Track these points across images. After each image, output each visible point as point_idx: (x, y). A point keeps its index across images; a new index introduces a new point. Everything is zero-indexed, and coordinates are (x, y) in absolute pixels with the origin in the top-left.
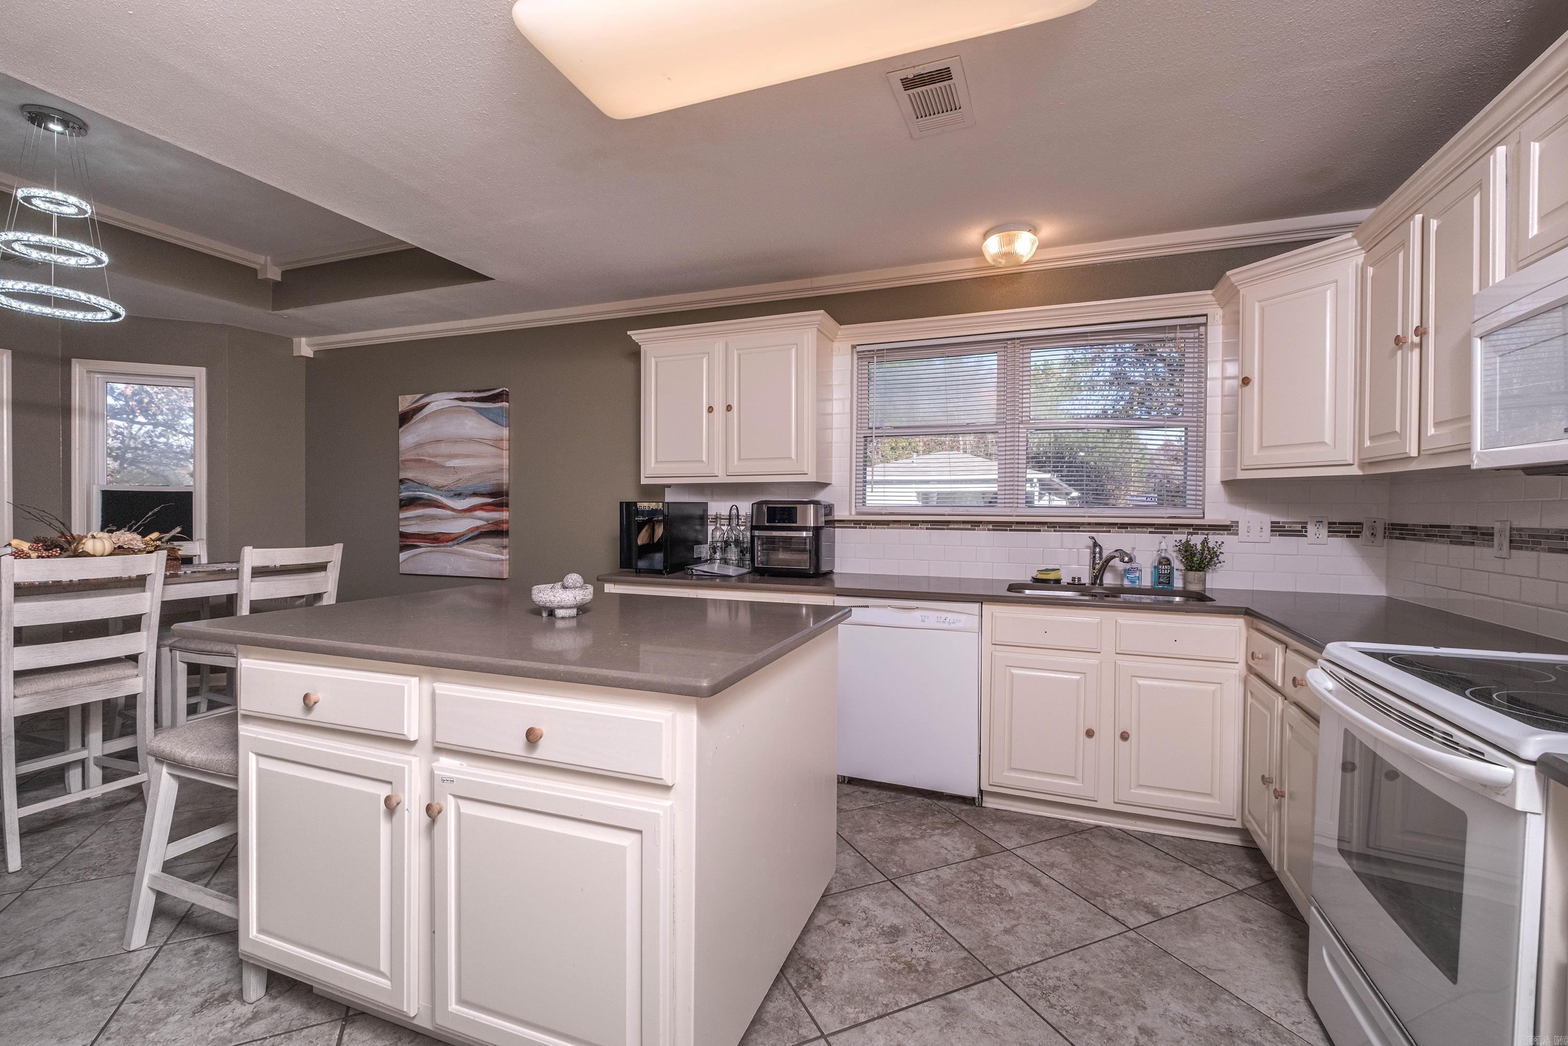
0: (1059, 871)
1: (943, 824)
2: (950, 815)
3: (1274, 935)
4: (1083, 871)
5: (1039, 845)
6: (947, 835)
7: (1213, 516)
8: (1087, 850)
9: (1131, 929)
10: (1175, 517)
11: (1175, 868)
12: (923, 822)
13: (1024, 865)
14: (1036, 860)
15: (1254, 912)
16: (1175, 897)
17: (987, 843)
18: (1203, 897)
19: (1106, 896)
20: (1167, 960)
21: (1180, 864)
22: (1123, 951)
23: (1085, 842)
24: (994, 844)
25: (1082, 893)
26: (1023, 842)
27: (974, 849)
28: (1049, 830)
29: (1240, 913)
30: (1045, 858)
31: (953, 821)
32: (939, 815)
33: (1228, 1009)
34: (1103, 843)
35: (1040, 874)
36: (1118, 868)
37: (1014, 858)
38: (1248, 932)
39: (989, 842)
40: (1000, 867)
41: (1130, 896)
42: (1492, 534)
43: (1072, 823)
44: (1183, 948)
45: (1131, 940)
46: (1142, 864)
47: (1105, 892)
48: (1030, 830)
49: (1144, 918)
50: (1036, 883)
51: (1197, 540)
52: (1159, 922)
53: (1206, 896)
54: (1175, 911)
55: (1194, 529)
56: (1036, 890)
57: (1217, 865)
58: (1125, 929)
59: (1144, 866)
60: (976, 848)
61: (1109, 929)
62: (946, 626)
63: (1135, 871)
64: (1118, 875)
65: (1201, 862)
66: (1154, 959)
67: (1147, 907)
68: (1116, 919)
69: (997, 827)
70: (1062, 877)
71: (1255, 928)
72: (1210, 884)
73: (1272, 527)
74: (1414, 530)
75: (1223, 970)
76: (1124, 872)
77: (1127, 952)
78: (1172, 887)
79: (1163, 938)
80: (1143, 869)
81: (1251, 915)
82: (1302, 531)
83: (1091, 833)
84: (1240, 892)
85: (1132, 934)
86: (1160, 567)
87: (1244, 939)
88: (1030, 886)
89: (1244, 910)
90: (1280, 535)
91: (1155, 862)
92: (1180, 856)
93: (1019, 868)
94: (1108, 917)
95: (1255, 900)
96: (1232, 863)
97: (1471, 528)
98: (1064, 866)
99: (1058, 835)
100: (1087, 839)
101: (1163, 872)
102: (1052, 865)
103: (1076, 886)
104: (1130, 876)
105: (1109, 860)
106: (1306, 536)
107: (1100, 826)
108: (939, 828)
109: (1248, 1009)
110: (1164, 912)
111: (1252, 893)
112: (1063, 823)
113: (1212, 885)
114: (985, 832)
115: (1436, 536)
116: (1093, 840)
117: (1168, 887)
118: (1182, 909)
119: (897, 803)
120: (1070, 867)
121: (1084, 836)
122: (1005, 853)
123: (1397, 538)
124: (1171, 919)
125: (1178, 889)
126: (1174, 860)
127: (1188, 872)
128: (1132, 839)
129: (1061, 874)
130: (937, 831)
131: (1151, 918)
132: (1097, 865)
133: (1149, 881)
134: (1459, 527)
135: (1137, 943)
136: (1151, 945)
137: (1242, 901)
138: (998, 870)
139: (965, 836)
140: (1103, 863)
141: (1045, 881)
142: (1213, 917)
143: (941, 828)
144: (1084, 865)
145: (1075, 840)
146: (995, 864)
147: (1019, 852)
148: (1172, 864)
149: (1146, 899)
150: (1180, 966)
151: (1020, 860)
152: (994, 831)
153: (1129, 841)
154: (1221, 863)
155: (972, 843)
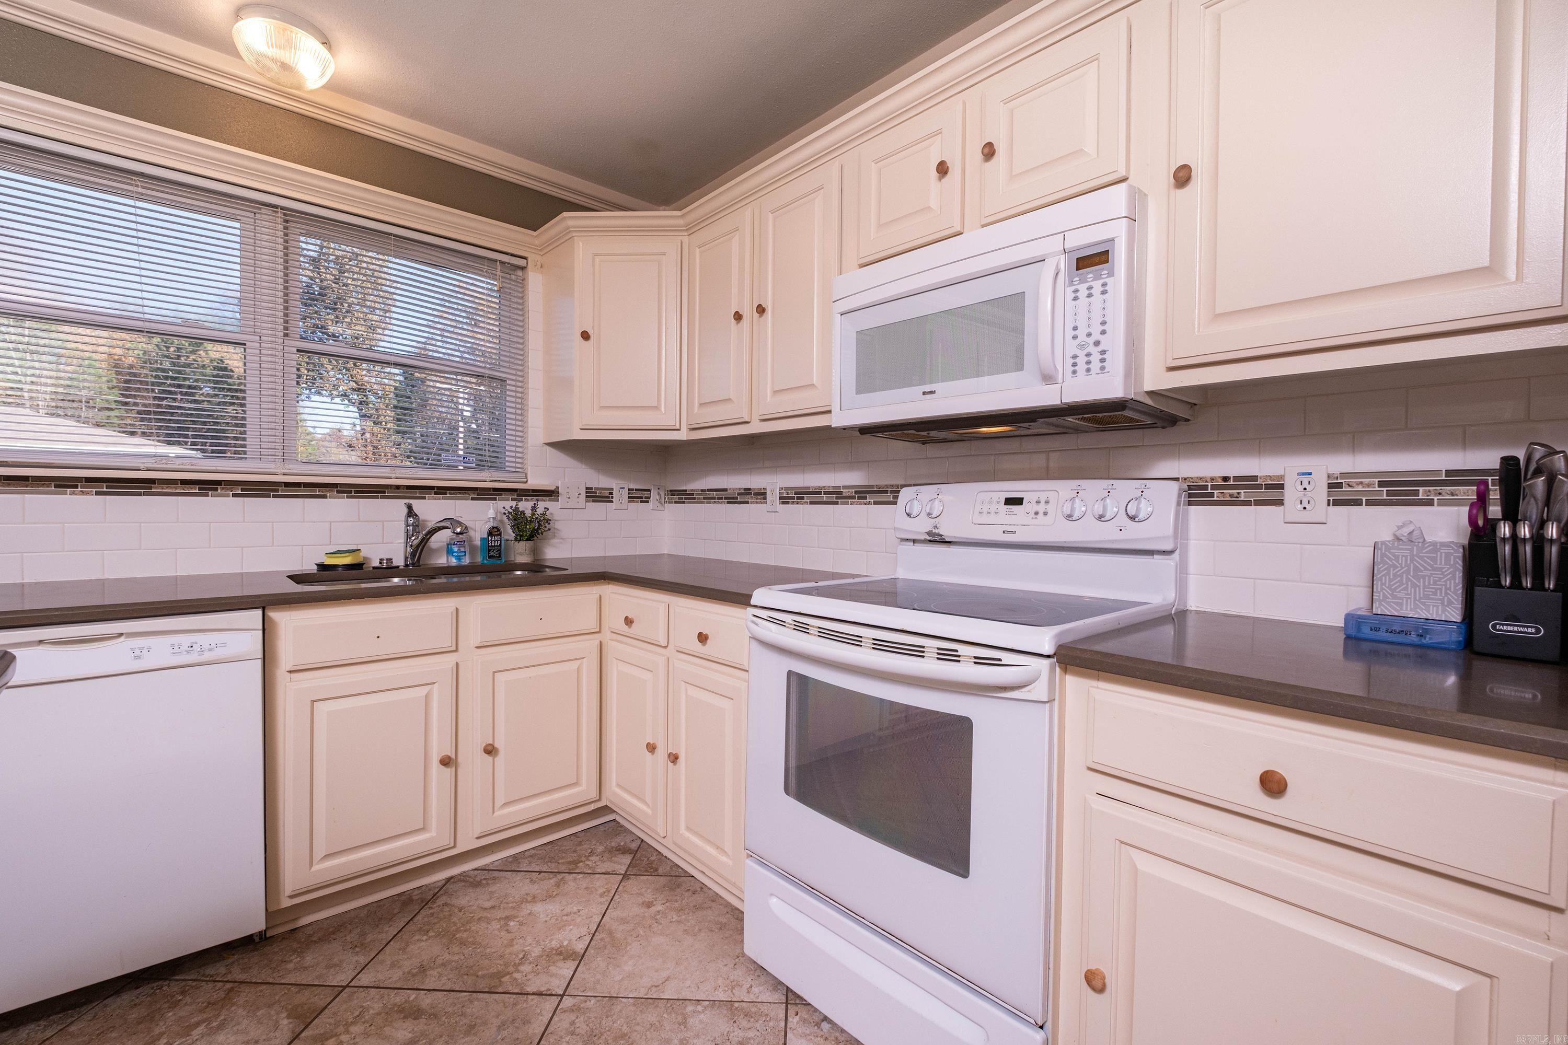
0: (435, 973)
1: (202, 1011)
2: (211, 985)
3: (677, 905)
4: (466, 951)
5: (388, 949)
6: (221, 1027)
7: (535, 481)
8: (454, 919)
9: (562, 996)
10: (499, 481)
11: (558, 885)
12: (157, 1031)
13: (382, 997)
14: (394, 977)
15: (649, 891)
16: (579, 920)
17: (303, 997)
18: (601, 903)
19: (511, 969)
20: (619, 1007)
21: (560, 876)
22: (573, 1033)
23: (446, 909)
24: (317, 990)
25: (482, 985)
26: (362, 959)
27: (286, 1022)
28: (390, 920)
29: (640, 900)
30: (407, 965)
31: (222, 994)
32: (188, 999)
33: (701, 1022)
34: (468, 898)
35: (413, 995)
36: (502, 922)
37: (362, 994)
38: (658, 917)
39: (307, 992)
40: (348, 1025)
41: (535, 950)
42: (765, 494)
43: (416, 892)
44: (622, 979)
45: (571, 1010)
46: (523, 901)
47: (506, 965)
48: (363, 935)
49: (565, 970)
50: (413, 1013)
51: (526, 506)
52: (582, 963)
53: (603, 900)
54: (588, 938)
55: (518, 495)
56: (421, 1025)
57: (590, 858)
58: (555, 1000)
59: (527, 901)
60: (288, 1017)
61: (540, 1014)
62: (194, 658)
63: (522, 914)
64: (508, 931)
65: (575, 863)
66: (607, 1017)
67: (561, 953)
68: (540, 994)
69: (309, 959)
70: (444, 979)
71: (660, 908)
72: (598, 884)
73: (587, 493)
74: (693, 494)
75: (668, 979)
76: (512, 923)
77: (577, 1031)
78: (568, 910)
79: (598, 981)
80: (529, 906)
81: (649, 897)
82: (609, 497)
83: (446, 893)
84: (626, 876)
85: (567, 1002)
86: (490, 538)
87: (660, 927)
88: (409, 1024)
89: (641, 894)
90: (593, 501)
91: (534, 889)
92: (553, 867)
93: (377, 1006)
94: (530, 997)
95: (642, 878)
96: (600, 849)
97: (745, 489)
98: (439, 961)
99: (407, 920)
100: (446, 904)
101: (549, 897)
102: (423, 970)
103: (470, 980)
104: (521, 924)
105: (486, 917)
106: (612, 502)
107: (452, 878)
108: (198, 1024)
109: (713, 1007)
110: (580, 947)
111: (634, 871)
112: (403, 898)
113: (600, 883)
114: (291, 979)
115: (714, 498)
116: (454, 901)
117: (565, 912)
118: (593, 931)
119: (73, 1028)
120: (447, 957)
121: (440, 902)
122: (344, 995)
123: (676, 502)
124: (591, 951)
125: (575, 909)
126: (551, 875)
127: (571, 883)
128: (496, 874)
129: (440, 975)
130: (196, 1033)
131: (572, 965)
132: (477, 932)
133: (543, 917)
134: (734, 490)
135: (579, 1009)
136: (593, 1001)
137: (632, 885)
138: (347, 1032)
139: (258, 1009)
140: (484, 925)
141: (426, 1000)
142: (623, 921)
143: (204, 1021)
144: (463, 943)
145: (432, 914)
146: (337, 1025)
147: (366, 979)
148: (551, 881)
149: (554, 944)
150: (634, 1005)
151: (373, 991)
152: (306, 968)
153: (494, 879)
154: (592, 853)
155: (278, 1013)
